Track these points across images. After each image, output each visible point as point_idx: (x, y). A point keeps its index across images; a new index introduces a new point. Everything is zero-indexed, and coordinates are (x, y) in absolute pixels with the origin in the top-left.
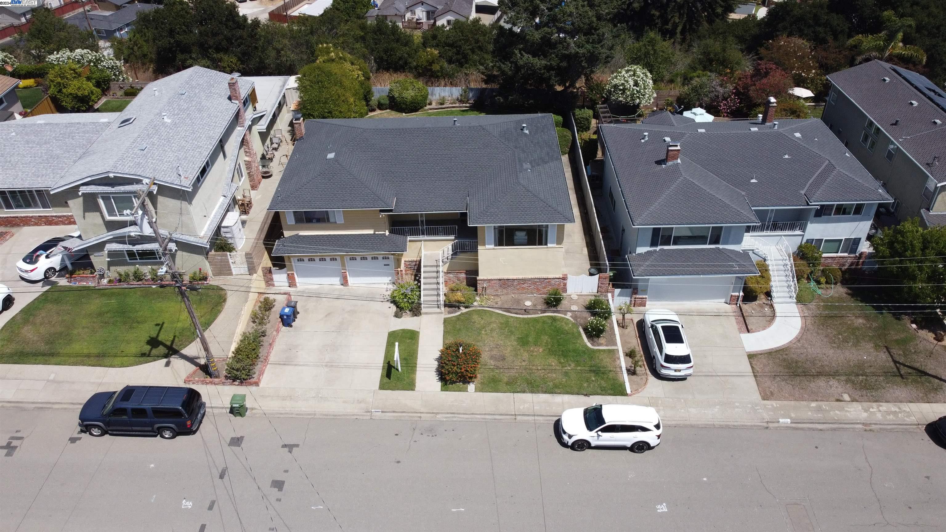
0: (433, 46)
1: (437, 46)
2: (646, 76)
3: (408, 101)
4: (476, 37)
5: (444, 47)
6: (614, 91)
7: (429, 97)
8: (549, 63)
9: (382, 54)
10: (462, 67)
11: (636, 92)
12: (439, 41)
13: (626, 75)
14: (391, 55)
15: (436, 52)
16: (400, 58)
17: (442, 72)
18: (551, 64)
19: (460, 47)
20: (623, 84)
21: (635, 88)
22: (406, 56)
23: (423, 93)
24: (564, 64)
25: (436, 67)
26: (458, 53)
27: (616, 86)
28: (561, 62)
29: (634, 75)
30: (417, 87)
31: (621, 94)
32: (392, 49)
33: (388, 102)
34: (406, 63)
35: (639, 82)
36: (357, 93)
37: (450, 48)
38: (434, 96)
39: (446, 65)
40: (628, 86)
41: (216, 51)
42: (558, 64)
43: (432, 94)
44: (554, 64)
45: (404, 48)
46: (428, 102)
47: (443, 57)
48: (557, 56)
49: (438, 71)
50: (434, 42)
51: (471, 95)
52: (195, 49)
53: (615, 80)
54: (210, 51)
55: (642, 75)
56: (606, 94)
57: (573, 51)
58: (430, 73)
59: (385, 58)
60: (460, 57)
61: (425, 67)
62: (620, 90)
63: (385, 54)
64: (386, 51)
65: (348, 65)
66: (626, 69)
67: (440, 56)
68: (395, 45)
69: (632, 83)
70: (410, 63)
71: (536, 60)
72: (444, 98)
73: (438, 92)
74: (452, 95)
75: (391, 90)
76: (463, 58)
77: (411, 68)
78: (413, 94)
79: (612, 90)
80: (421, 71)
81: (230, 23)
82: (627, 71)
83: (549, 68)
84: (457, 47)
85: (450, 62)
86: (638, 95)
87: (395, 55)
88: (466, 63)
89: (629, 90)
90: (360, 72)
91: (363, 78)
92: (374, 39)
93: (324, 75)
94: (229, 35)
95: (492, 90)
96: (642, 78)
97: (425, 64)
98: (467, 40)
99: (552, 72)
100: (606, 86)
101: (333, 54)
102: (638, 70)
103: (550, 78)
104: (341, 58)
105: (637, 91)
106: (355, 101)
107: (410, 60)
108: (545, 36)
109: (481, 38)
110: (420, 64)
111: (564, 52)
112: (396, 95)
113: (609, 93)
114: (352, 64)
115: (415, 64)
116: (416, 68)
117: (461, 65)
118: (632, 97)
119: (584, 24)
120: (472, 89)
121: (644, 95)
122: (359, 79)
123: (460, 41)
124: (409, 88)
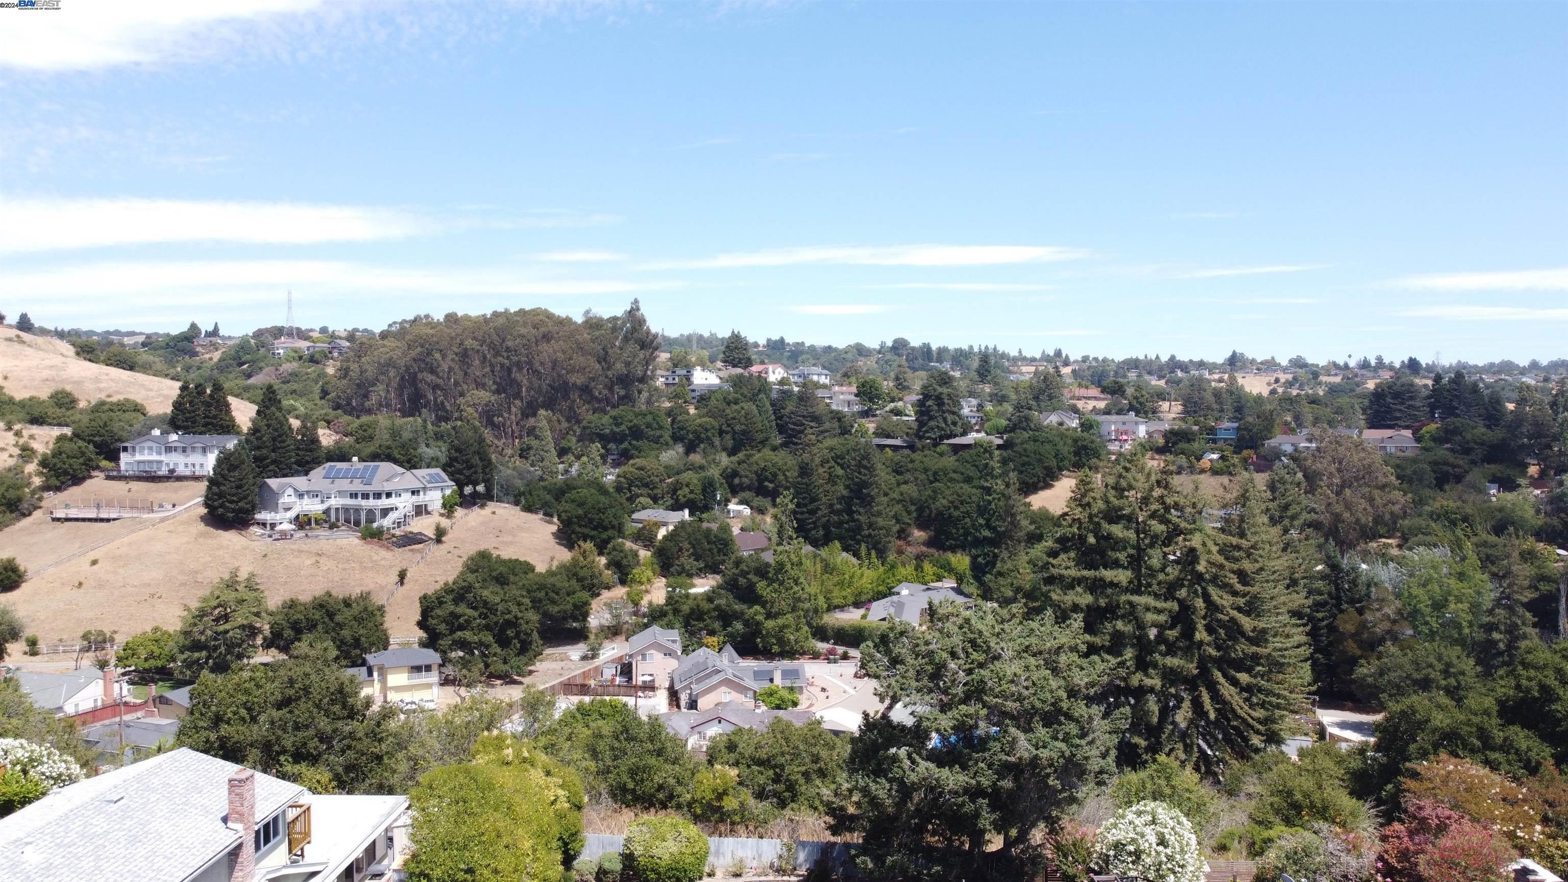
0: (727, 763)
1: (737, 764)
2: (1179, 823)
3: (663, 864)
4: (815, 750)
5: (749, 766)
6: (1115, 856)
7: (711, 859)
8: (974, 782)
9: (625, 778)
10: (783, 808)
11: (1165, 859)
12: (740, 753)
13: (1137, 822)
14: (642, 781)
15: (733, 772)
16: (661, 787)
17: (743, 816)
18: (978, 783)
19: (782, 767)
20: (1133, 840)
21: (1160, 848)
22: (672, 781)
23: (697, 849)
24: (1007, 784)
25: (730, 804)
26: (777, 780)
27: (1118, 846)
28: (1002, 777)
29: (1154, 822)
30: (684, 834)
31: (1133, 862)
32: (647, 769)
33: (618, 867)
34: (671, 797)
35: (1167, 837)
36: (543, 832)
37: (762, 769)
38: (721, 858)
39: (751, 802)
40: (1147, 845)
41: (294, 759)
42: (995, 784)
43: (717, 853)
44: (985, 782)
45: (668, 767)
46: (707, 869)
47: (747, 786)
48: (990, 766)
49: (735, 812)
50: (732, 757)
51: (802, 856)
52: (255, 754)
53: (1114, 831)
54: (282, 758)
55: (1171, 823)
56: (1097, 863)
57: (1026, 755)
58: (717, 816)
59: (631, 785)
60: (780, 787)
61: (709, 804)
62: (1130, 854)
63: (632, 778)
64: (633, 772)
65: (536, 775)
66: (1134, 808)
67: (740, 783)
68: (652, 761)
69: (1153, 839)
70: (679, 796)
71: (945, 772)
72: (741, 861)
73: (730, 849)
74: (760, 856)
75: (629, 840)
76: (787, 790)
77: (679, 807)
78: (674, 849)
79: (1112, 853)
80: (699, 811)
81: (336, 708)
82: (1139, 814)
83: (975, 793)
84: (776, 766)
85: (760, 795)
86: (1170, 866)
87: (652, 780)
88: (793, 801)
89: (1149, 855)
90: (561, 792)
91: (567, 805)
92: (612, 749)
93: (473, 786)
94: (329, 729)
95: (847, 846)
96: (1172, 829)
97: (709, 796)
98: (796, 756)
99: (980, 800)
100: (1093, 846)
101: (510, 751)
102: (1160, 810)
103: (977, 815)
104: (525, 760)
105: (1167, 856)
106: (535, 851)
107: (679, 789)
108: (963, 722)
109: (824, 754)
110: (698, 796)
111: (1004, 758)
112: (638, 850)
113: (1103, 861)
114: (548, 773)
115: (689, 796)
116: (690, 805)
117: (782, 804)
118: (1158, 870)
119: (1044, 702)
120: (803, 844)
121: (1182, 867)
122: (558, 806)
123: (783, 754)
124: (668, 836)
